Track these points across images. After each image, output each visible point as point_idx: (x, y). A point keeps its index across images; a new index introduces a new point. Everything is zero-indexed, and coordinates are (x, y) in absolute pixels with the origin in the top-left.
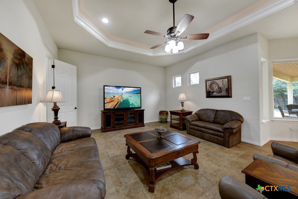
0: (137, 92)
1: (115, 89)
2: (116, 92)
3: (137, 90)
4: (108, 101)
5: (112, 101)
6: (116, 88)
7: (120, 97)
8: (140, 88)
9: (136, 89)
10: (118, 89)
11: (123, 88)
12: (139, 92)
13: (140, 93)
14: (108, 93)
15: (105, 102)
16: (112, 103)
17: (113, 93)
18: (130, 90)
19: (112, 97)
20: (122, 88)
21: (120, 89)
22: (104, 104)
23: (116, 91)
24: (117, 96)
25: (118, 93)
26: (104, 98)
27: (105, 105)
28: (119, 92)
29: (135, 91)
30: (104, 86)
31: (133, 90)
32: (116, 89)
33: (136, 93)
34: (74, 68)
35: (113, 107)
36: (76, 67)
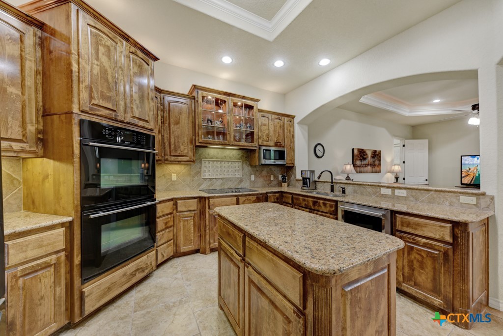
1: (470, 159)
2: (471, 163)
5: (468, 175)
6: (471, 157)
7: (476, 170)
10: (474, 159)
14: (465, 164)
15: (463, 176)
16: (467, 178)
17: (468, 164)
19: (468, 169)
20: (477, 157)
21: (476, 159)
22: (461, 178)
23: (472, 161)
24: (472, 169)
26: (461, 171)
27: (463, 179)
28: (474, 162)
30: (461, 156)
34: (426, 142)
35: (469, 183)
36: (427, 140)
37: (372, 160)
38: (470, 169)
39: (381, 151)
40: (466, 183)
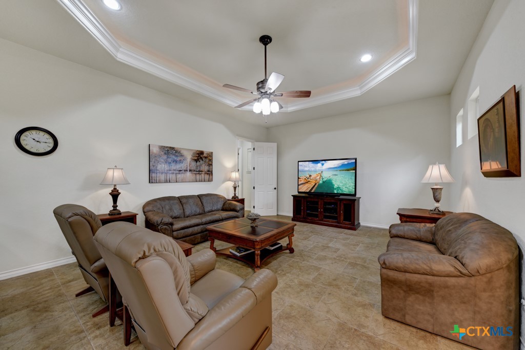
0: (349, 168)
1: (311, 164)
2: (313, 169)
3: (348, 164)
4: (302, 182)
5: (307, 182)
6: (313, 163)
7: (319, 177)
8: (356, 159)
9: (346, 162)
10: (316, 165)
11: (323, 162)
12: (353, 166)
13: (355, 169)
14: (303, 171)
15: (299, 183)
16: (307, 185)
17: (309, 171)
18: (335, 165)
19: (308, 176)
20: (321, 162)
21: (319, 165)
22: (298, 185)
23: (313, 167)
24: (314, 175)
25: (315, 171)
26: (298, 178)
27: (300, 187)
28: (317, 169)
29: (343, 165)
30: (299, 162)
31: (341, 165)
32: (313, 165)
33: (345, 169)
34: (274, 145)
35: (308, 191)
36: (276, 144)
37: (194, 163)
38: (310, 176)
39: (212, 153)
40: (303, 191)
